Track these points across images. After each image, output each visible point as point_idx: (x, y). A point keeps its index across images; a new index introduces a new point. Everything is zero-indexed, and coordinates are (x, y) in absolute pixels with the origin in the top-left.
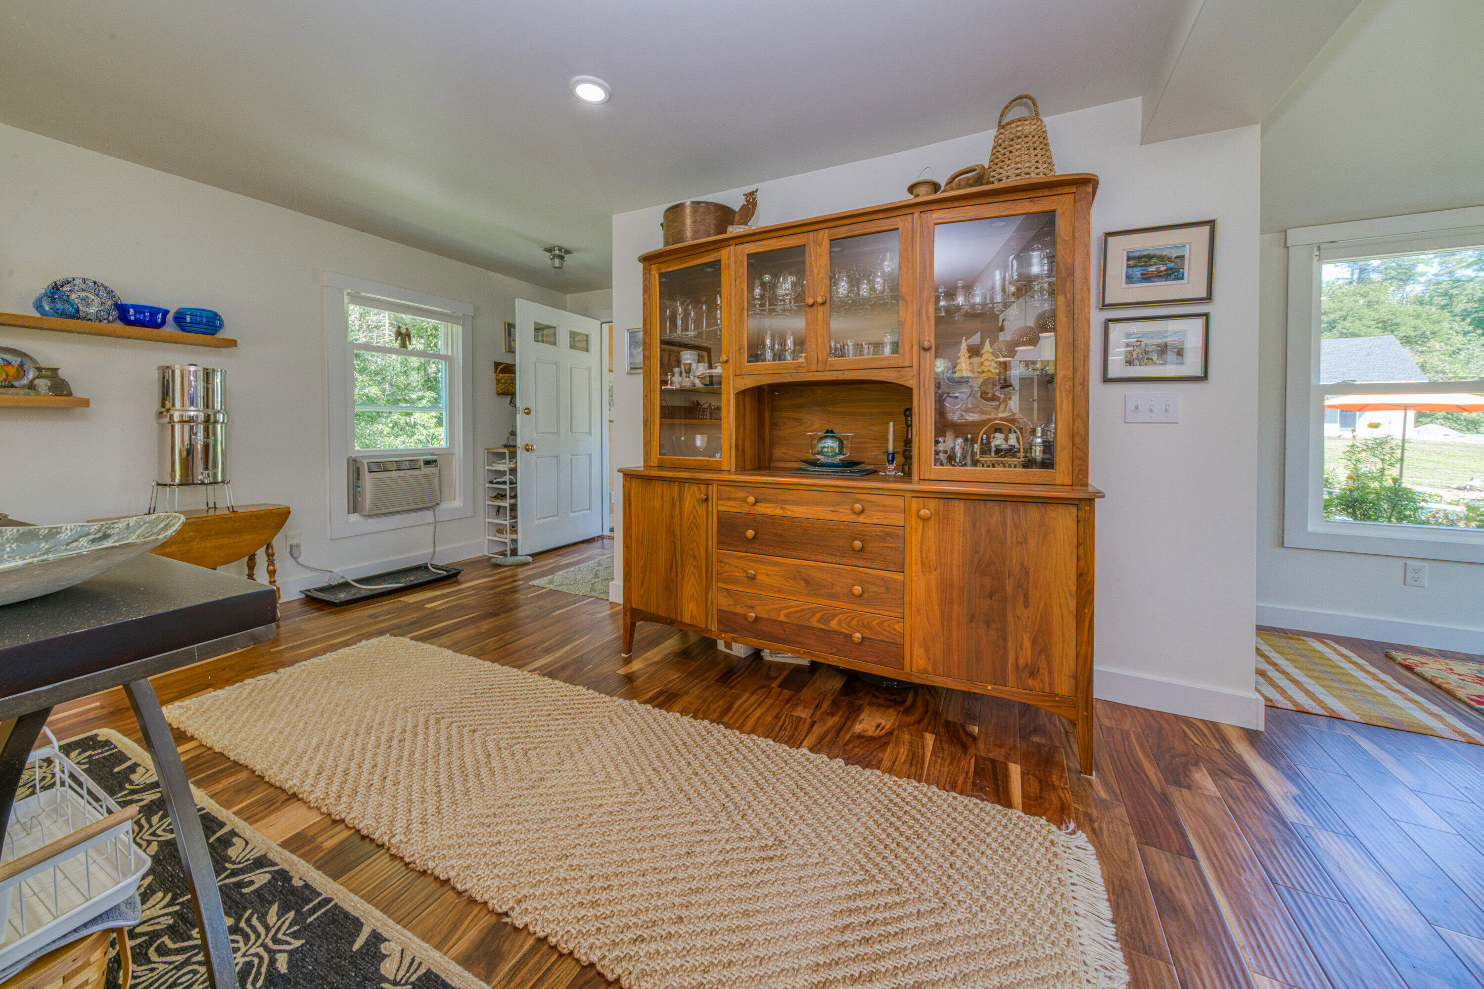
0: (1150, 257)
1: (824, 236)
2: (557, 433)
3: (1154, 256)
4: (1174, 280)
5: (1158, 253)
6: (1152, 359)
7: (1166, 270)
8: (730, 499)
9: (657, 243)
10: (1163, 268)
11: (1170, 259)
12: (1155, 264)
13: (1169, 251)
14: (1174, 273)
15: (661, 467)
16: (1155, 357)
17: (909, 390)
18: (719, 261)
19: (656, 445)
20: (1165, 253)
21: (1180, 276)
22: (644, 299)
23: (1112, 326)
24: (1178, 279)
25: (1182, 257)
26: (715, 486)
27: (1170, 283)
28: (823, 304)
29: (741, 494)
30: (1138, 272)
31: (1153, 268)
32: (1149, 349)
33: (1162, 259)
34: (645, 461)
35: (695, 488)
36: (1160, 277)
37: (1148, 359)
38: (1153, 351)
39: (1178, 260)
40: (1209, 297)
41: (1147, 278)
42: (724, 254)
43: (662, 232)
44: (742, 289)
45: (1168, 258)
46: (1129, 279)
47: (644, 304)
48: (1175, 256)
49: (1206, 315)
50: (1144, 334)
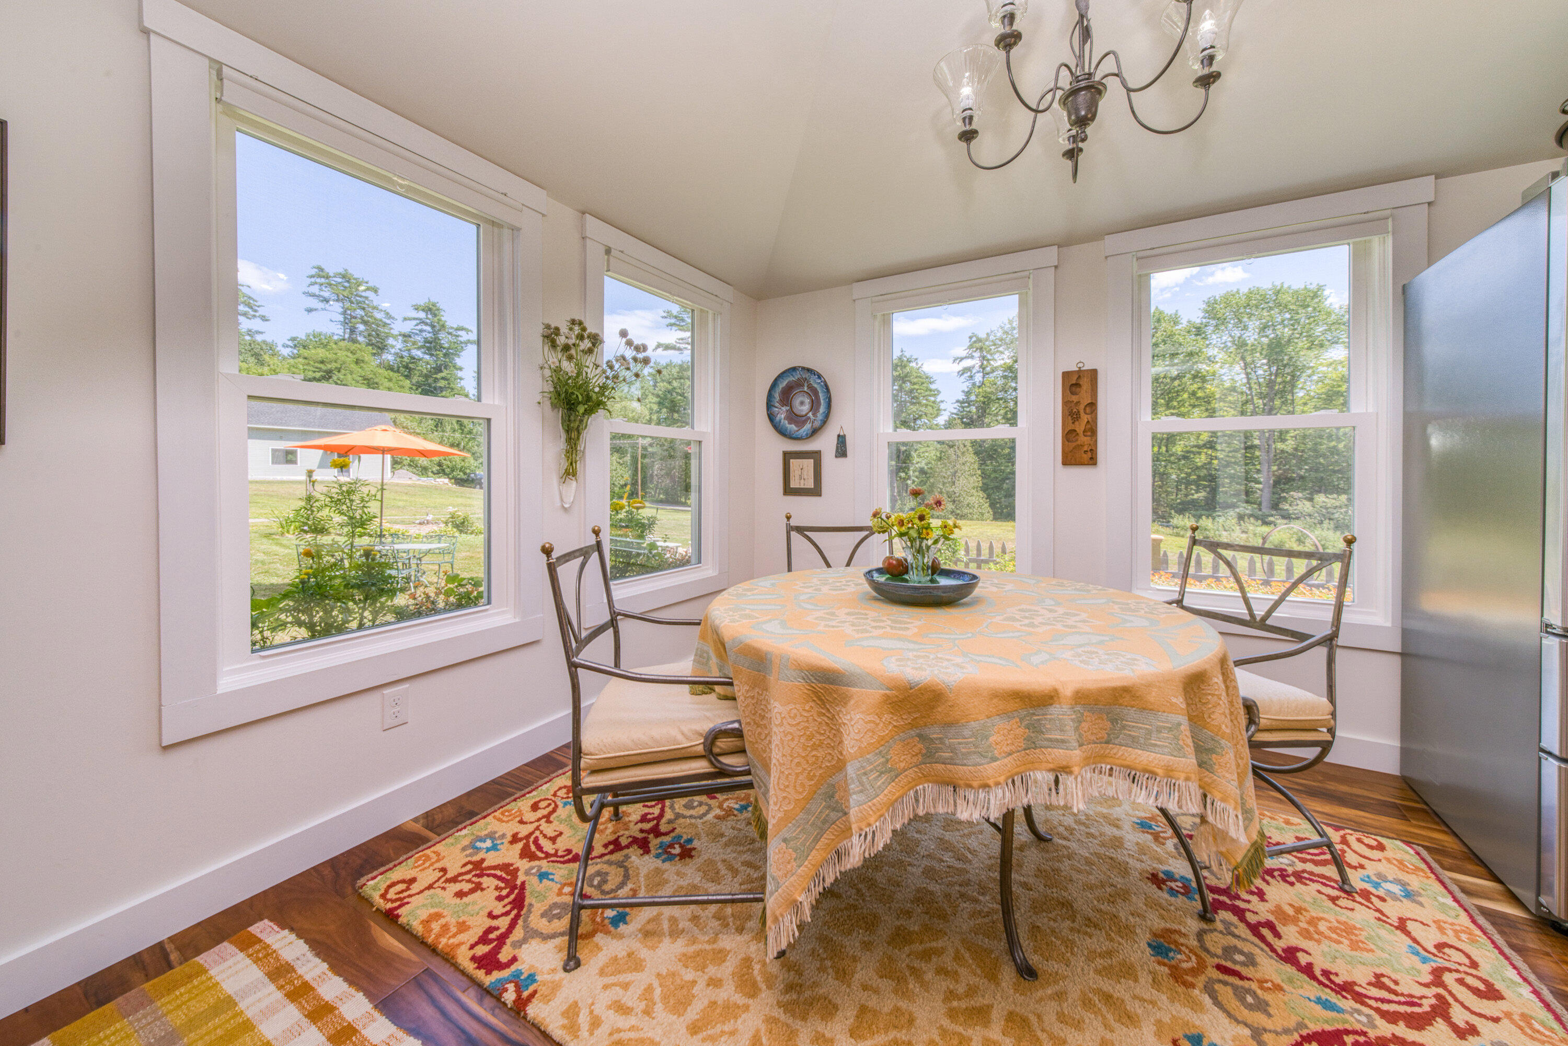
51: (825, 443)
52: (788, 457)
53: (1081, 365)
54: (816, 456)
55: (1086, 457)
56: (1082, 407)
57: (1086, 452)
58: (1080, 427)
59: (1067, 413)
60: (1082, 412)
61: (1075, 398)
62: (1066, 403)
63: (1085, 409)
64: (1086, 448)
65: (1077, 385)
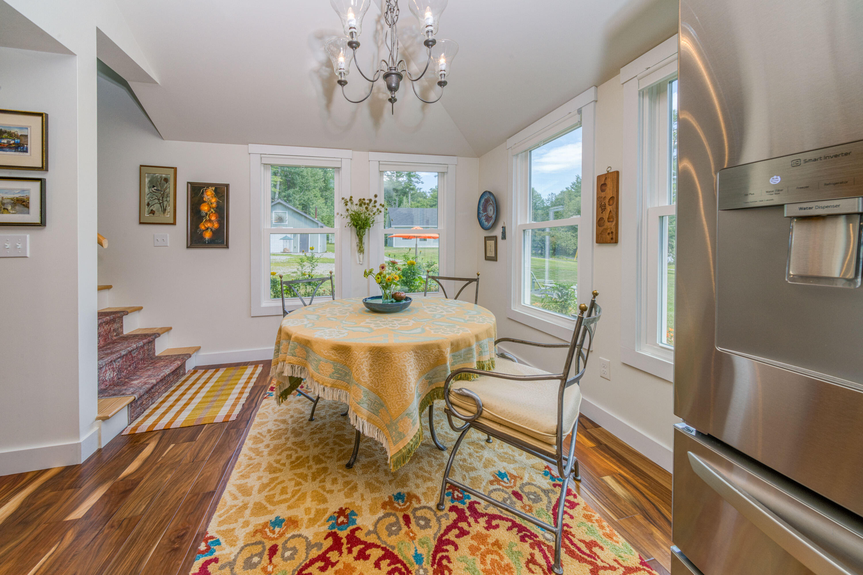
3: (5, 132)
4: (21, 151)
5: (8, 130)
6: (7, 210)
7: (14, 144)
10: (12, 142)
11: (17, 137)
12: (6, 138)
13: (16, 130)
14: (20, 147)
16: (9, 208)
20: (13, 131)
21: (25, 150)
24: (24, 152)
25: (25, 137)
27: (17, 153)
31: (5, 141)
32: (5, 201)
33: (11, 135)
36: (10, 148)
37: (4, 209)
38: (8, 203)
39: (22, 138)
40: (44, 168)
45: (15, 135)
48: (19, 134)
49: (42, 181)
51: (498, 232)
52: (486, 239)
53: (609, 169)
54: (495, 238)
55: (609, 237)
56: (607, 200)
57: (609, 234)
58: (606, 216)
59: (599, 206)
60: (607, 204)
61: (603, 194)
62: (598, 198)
63: (609, 202)
64: (609, 231)
65: (605, 184)
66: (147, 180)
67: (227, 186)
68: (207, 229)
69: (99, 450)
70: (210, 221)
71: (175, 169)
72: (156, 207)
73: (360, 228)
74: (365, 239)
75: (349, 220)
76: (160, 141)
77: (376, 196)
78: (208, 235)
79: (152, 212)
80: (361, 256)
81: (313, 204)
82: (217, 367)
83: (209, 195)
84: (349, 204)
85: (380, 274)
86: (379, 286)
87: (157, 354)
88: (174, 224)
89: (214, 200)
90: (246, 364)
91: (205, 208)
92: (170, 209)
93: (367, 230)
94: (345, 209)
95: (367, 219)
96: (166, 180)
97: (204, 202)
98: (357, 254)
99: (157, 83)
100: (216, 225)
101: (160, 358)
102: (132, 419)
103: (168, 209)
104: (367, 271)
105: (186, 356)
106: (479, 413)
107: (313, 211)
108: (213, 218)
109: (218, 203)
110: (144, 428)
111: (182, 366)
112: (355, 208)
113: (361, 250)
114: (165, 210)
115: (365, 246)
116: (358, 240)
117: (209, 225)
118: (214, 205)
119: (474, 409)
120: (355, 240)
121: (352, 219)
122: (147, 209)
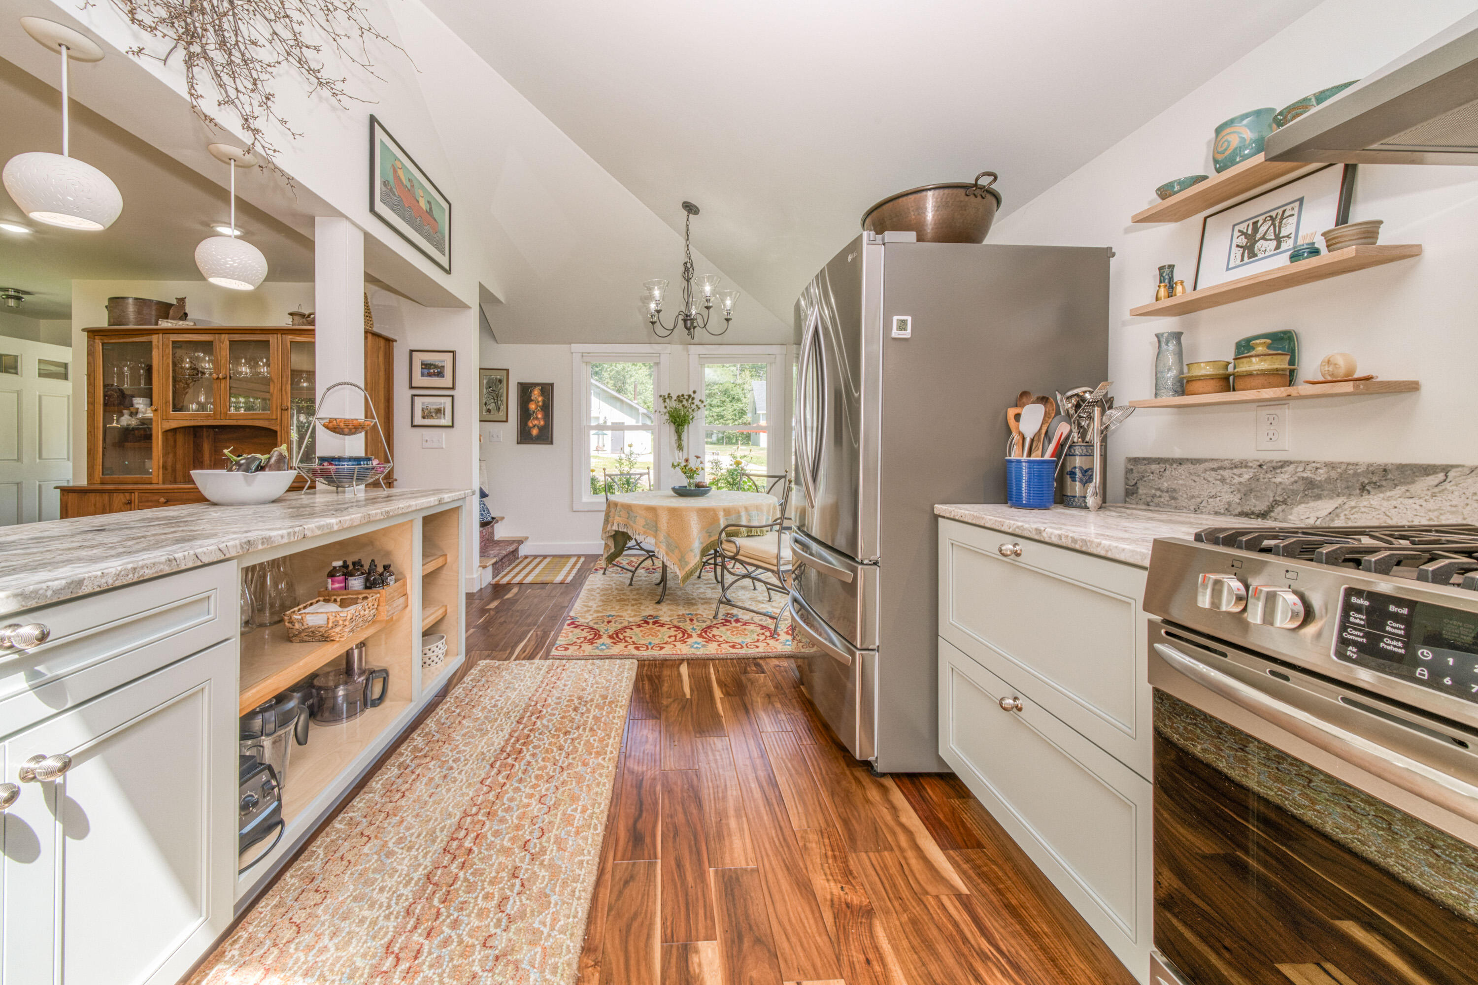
0: (430, 365)
1: (225, 338)
2: (19, 459)
5: (434, 363)
6: (432, 417)
8: (148, 501)
9: (102, 321)
10: (436, 371)
12: (433, 369)
14: (440, 374)
15: (102, 483)
16: (433, 415)
17: (275, 432)
18: (151, 342)
19: (99, 468)
20: (437, 364)
22: (88, 359)
23: (416, 398)
24: (442, 377)
25: (443, 367)
26: (136, 494)
27: (439, 379)
28: (225, 378)
29: (156, 498)
30: (426, 371)
32: (431, 411)
33: (436, 367)
34: (89, 480)
35: (121, 496)
36: (435, 376)
38: (433, 412)
40: (453, 388)
41: (430, 375)
42: (154, 338)
43: (107, 313)
44: (168, 364)
46: (423, 375)
47: (89, 363)
48: (441, 366)
49: (452, 396)
50: (429, 403)
66: (485, 382)
67: (552, 385)
68: (534, 426)
69: (481, 589)
70: (537, 418)
71: (507, 370)
72: (492, 406)
73: (679, 425)
74: (684, 436)
75: (667, 417)
76: (495, 344)
77: (694, 392)
78: (535, 432)
79: (489, 411)
80: (681, 453)
81: (631, 376)
82: (545, 557)
83: (536, 393)
84: (667, 400)
85: (685, 466)
86: (684, 476)
87: (496, 538)
88: (506, 421)
89: (540, 399)
90: (569, 557)
91: (532, 406)
92: (503, 407)
93: (686, 427)
94: (663, 405)
95: (685, 416)
96: (500, 381)
97: (532, 400)
98: (676, 452)
99: (501, 302)
100: (542, 423)
101: (498, 542)
102: (495, 575)
103: (502, 407)
104: (676, 464)
105: (520, 542)
106: (738, 553)
107: (630, 388)
108: (540, 416)
109: (544, 401)
110: (505, 581)
111: (516, 551)
112: (674, 404)
113: (680, 447)
114: (499, 409)
115: (684, 443)
116: (676, 438)
117: (536, 422)
118: (540, 404)
119: (735, 550)
120: (674, 437)
121: (670, 416)
122: (484, 408)
